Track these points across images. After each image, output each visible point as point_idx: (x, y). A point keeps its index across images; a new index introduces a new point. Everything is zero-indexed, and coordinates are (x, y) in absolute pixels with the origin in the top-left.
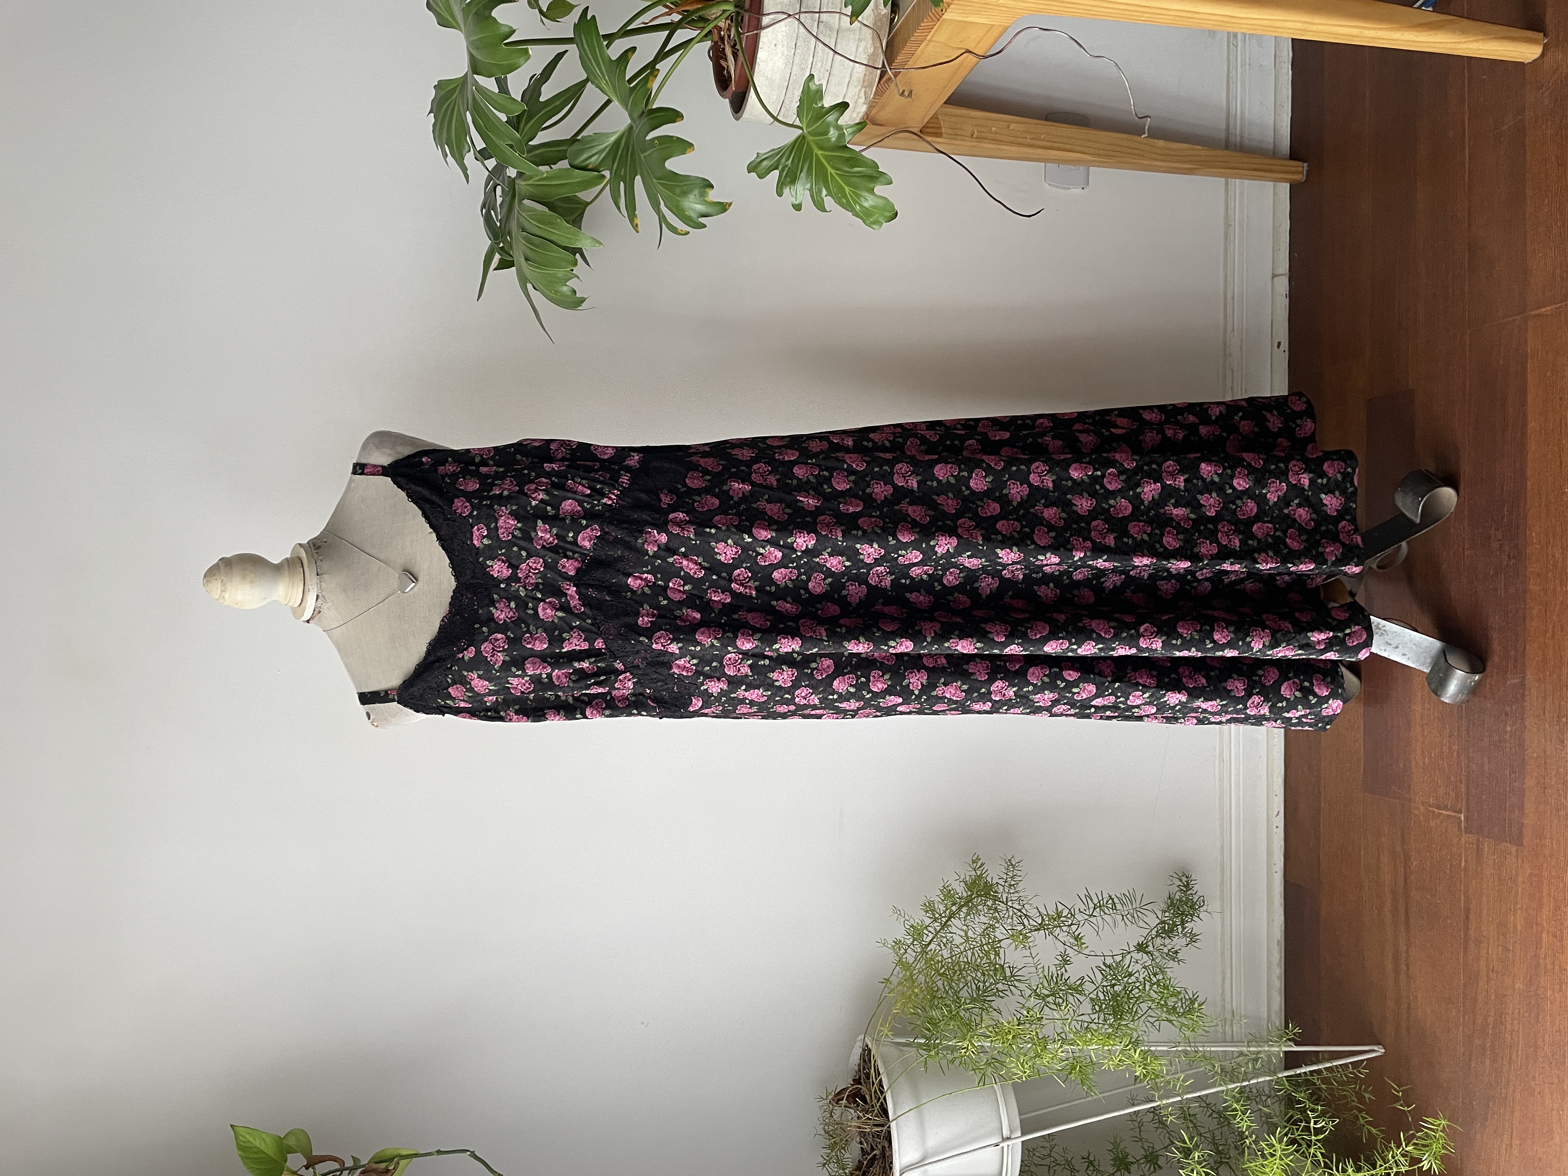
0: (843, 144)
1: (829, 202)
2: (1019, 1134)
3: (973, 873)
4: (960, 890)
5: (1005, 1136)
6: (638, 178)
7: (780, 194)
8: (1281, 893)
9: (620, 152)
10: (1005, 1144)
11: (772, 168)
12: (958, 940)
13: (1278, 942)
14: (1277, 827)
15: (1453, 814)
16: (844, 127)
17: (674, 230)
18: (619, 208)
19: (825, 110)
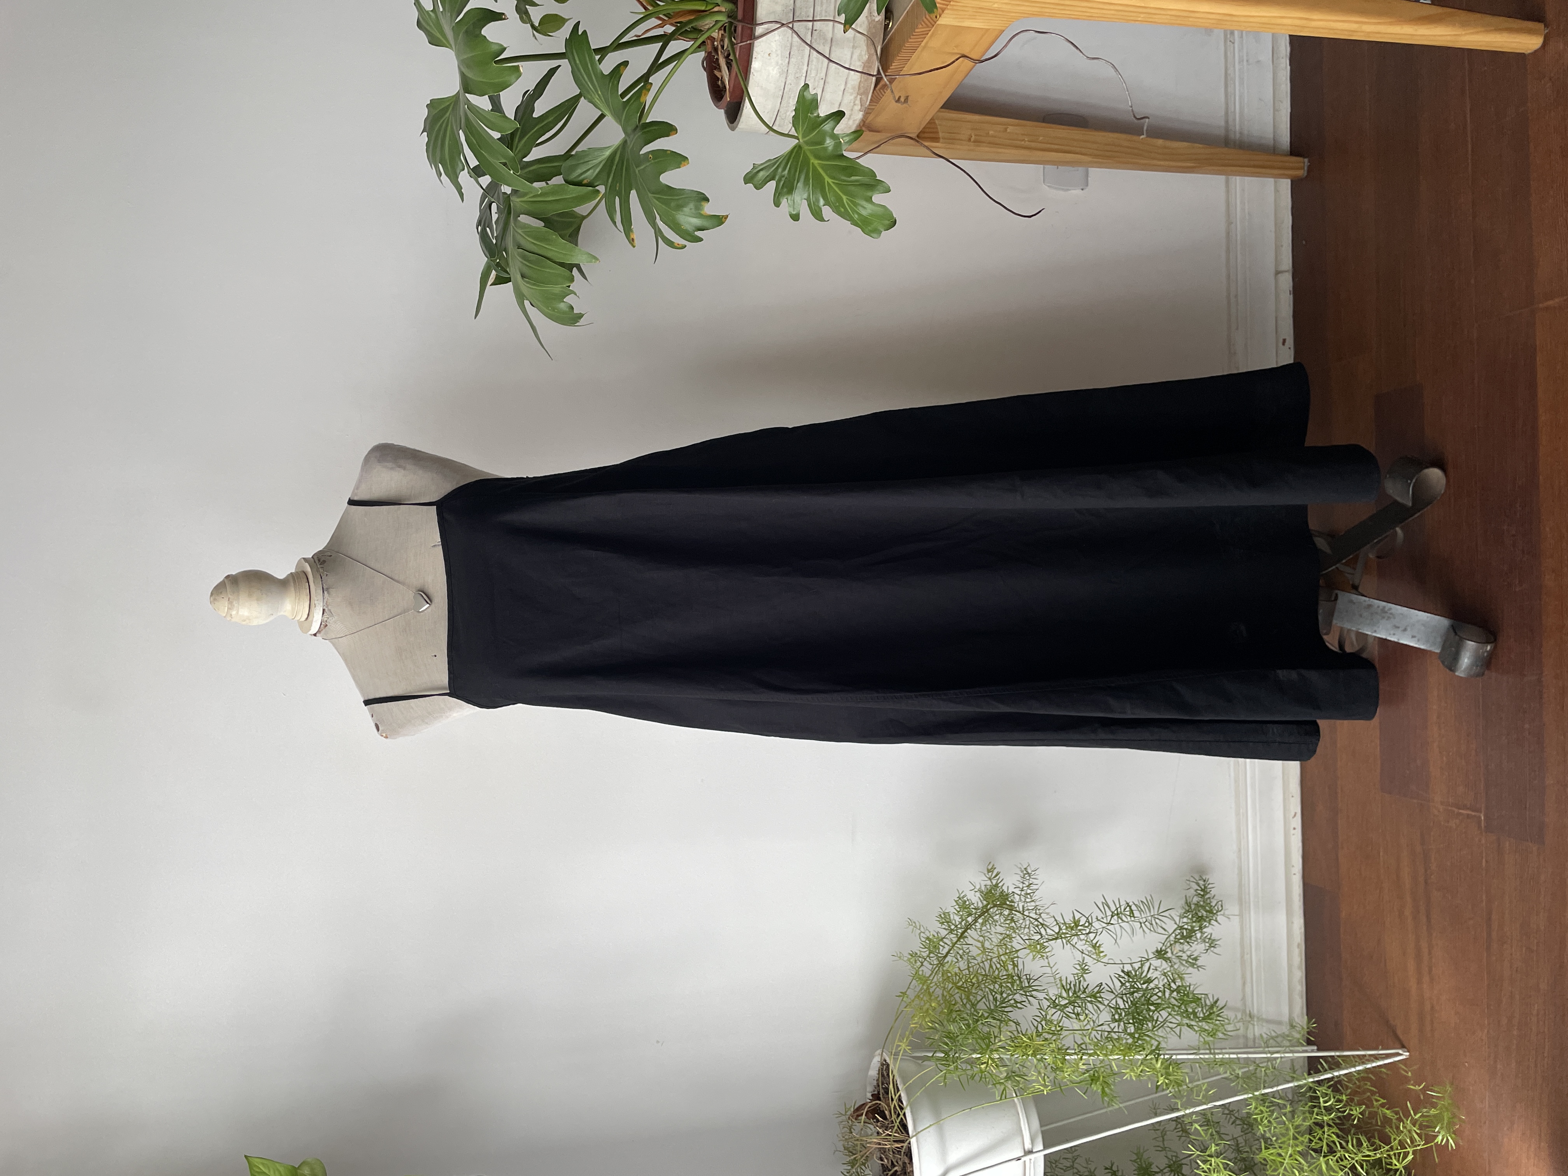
0: (839, 153)
1: (827, 211)
2: (1041, 1148)
3: (989, 883)
4: (975, 899)
5: (1026, 1148)
6: (633, 193)
7: (777, 204)
8: (1300, 895)
9: (614, 167)
10: (1027, 1158)
11: (768, 179)
12: (975, 951)
13: (1299, 945)
14: (1294, 829)
15: (1473, 814)
16: (840, 136)
17: (670, 244)
18: (615, 223)
19: (820, 119)
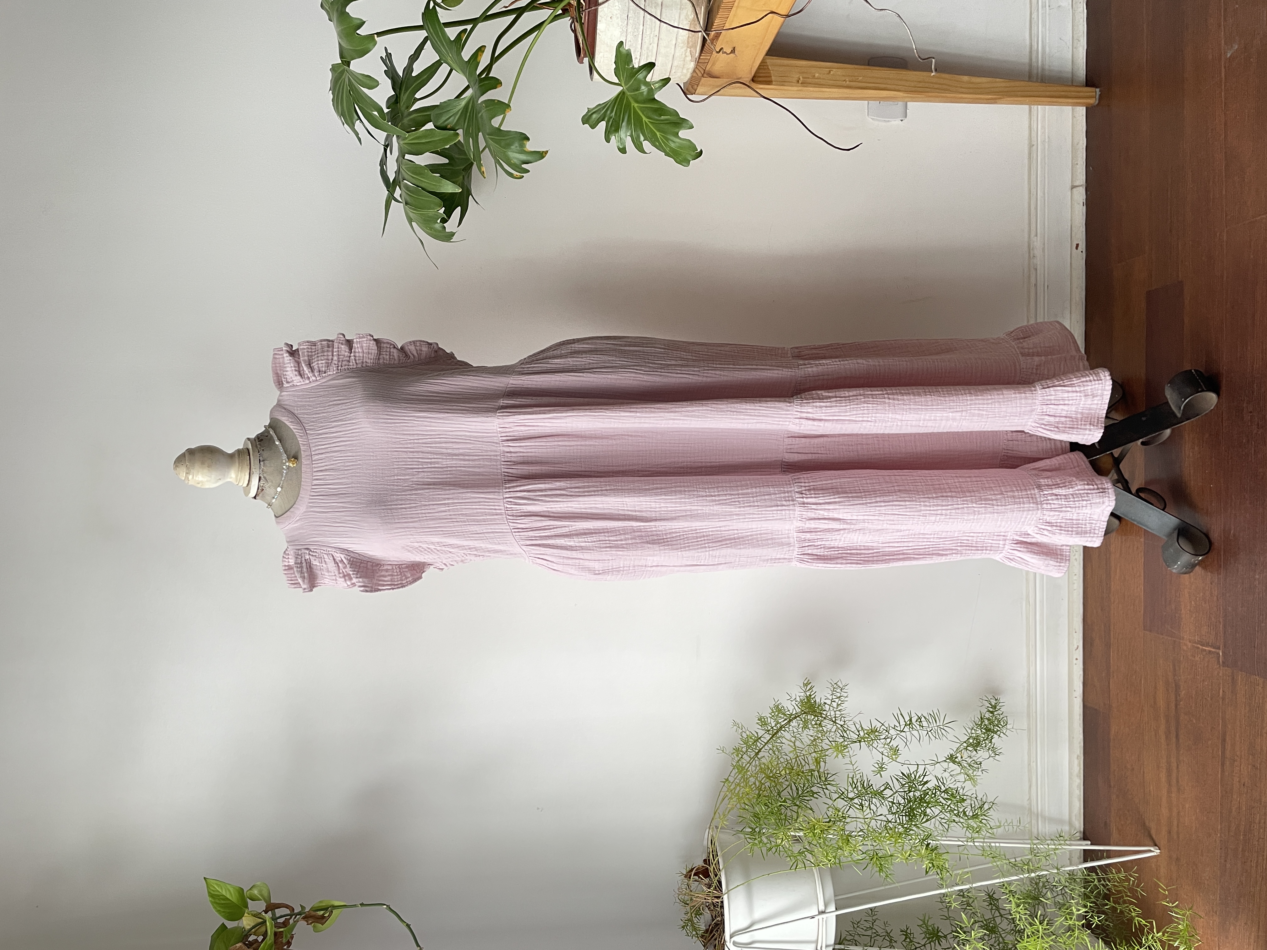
0: (652, 97)
1: (646, 145)
2: (834, 909)
5: (820, 910)
6: (480, 135)
7: (608, 140)
8: (1080, 715)
9: (468, 114)
10: (821, 917)
11: (600, 120)
13: (1078, 756)
14: (1077, 659)
15: (1213, 650)
16: (651, 83)
17: (511, 175)
19: (635, 70)
